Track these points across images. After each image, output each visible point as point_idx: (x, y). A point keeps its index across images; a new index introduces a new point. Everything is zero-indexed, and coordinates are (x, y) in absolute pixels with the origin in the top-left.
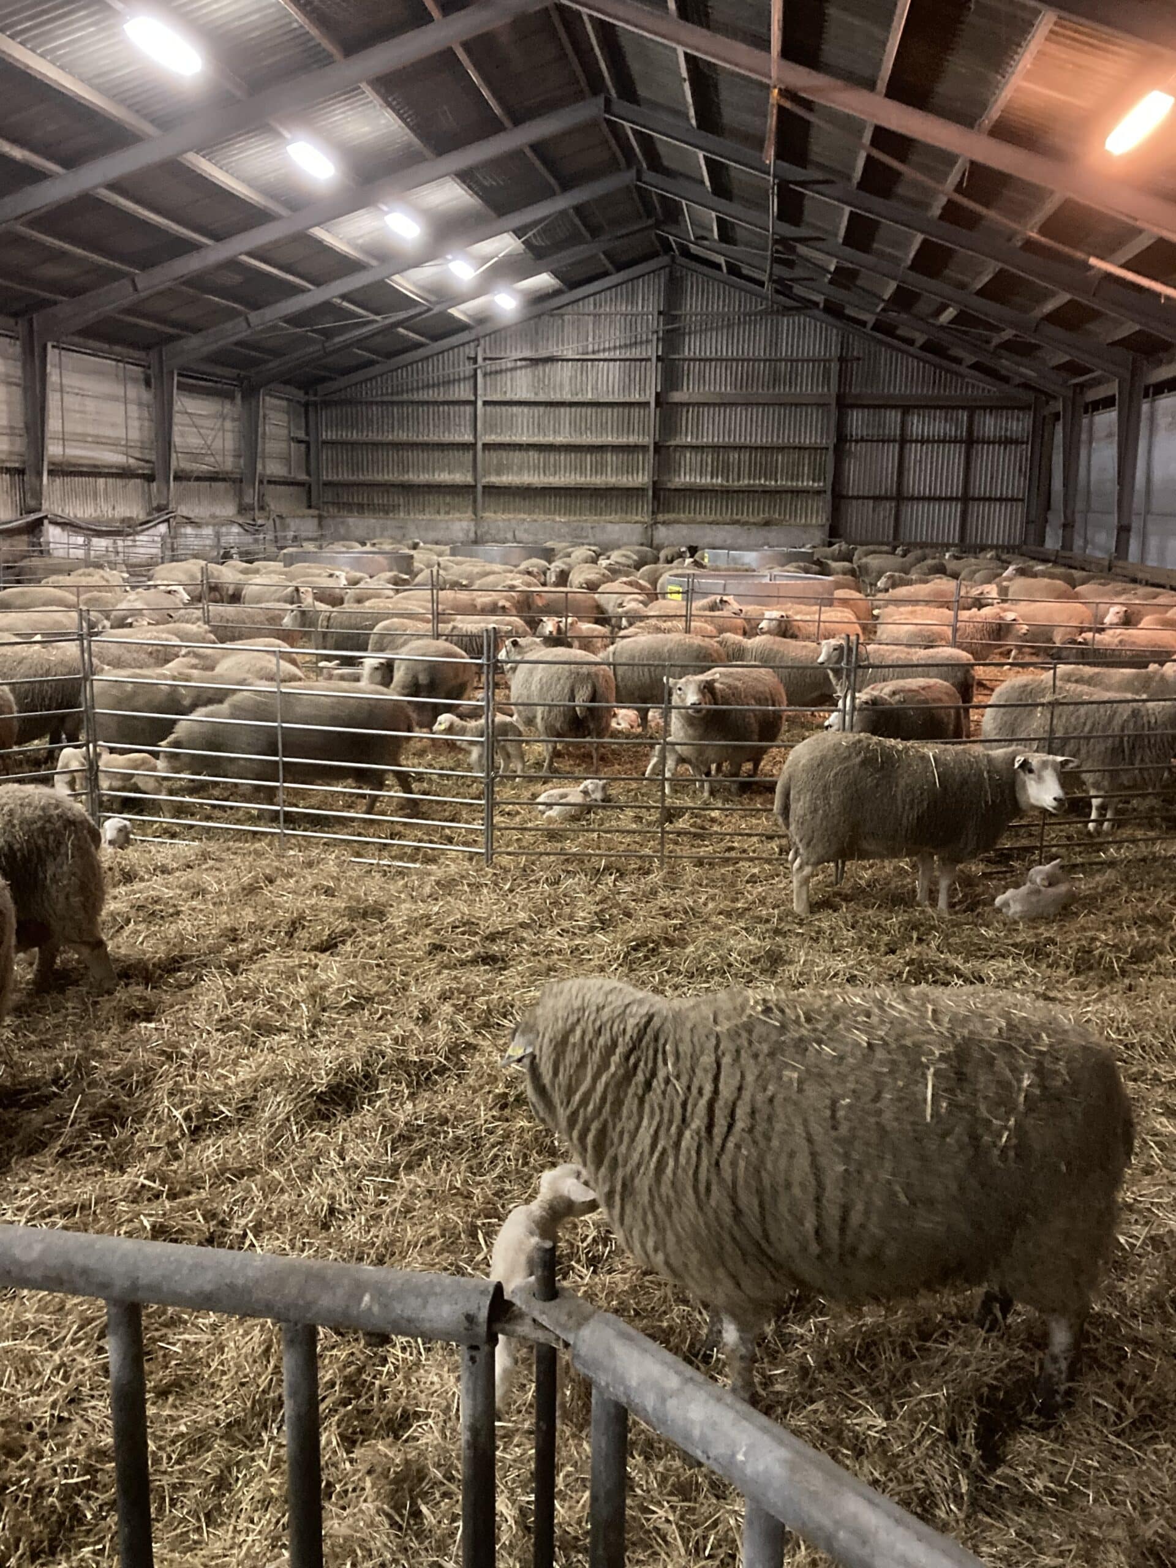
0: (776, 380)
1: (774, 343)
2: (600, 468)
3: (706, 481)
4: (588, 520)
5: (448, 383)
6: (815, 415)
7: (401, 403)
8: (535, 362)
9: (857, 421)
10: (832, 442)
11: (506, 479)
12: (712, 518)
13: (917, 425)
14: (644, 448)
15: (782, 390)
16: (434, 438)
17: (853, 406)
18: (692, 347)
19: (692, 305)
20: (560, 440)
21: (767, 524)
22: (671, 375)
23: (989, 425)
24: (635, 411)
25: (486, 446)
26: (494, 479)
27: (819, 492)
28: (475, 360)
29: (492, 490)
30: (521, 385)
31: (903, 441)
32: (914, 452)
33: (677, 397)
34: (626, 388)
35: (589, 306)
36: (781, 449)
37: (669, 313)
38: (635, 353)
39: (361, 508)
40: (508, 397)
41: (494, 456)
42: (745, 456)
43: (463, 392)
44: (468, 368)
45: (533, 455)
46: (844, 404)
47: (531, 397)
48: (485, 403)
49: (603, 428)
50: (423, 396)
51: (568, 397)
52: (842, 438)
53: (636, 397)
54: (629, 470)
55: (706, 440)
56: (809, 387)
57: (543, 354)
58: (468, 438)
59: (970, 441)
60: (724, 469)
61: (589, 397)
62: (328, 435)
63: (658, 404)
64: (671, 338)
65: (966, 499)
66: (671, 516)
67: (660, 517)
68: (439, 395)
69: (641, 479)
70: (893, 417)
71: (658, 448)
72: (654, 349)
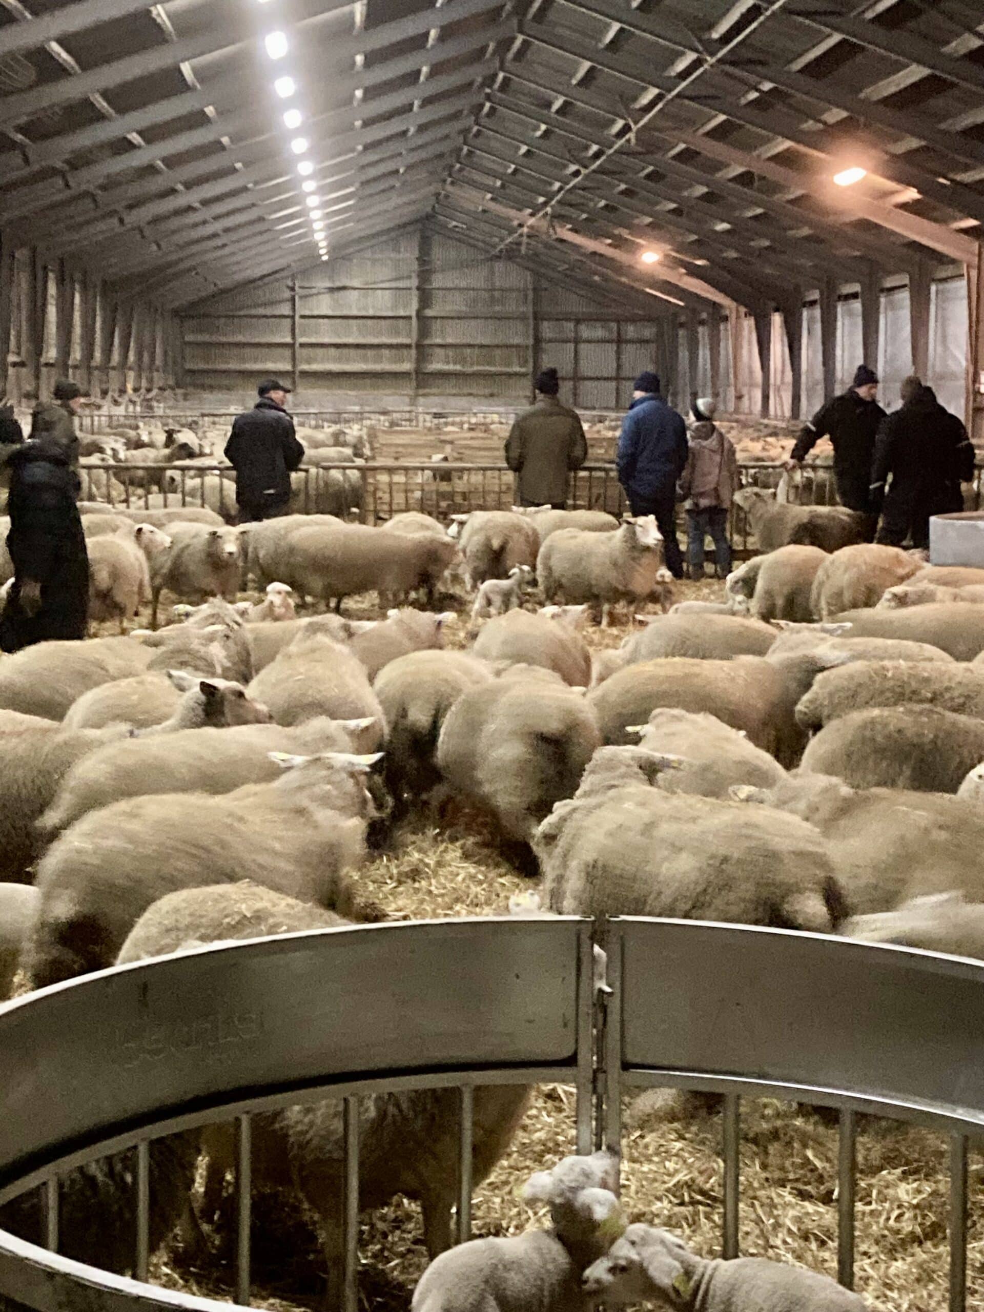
0: (493, 301)
1: (491, 280)
2: (377, 360)
3: (451, 367)
5: (272, 303)
6: (520, 326)
7: (240, 316)
8: (332, 290)
9: (548, 330)
10: (531, 341)
11: (315, 367)
12: (454, 392)
13: (586, 332)
14: (408, 346)
15: (497, 308)
16: (263, 339)
17: (543, 319)
18: (438, 281)
19: (438, 254)
21: (492, 395)
22: (425, 298)
23: (631, 331)
24: (401, 322)
25: (302, 345)
26: (305, 367)
27: (524, 375)
28: (292, 289)
29: (304, 374)
30: (324, 305)
31: (577, 341)
32: (584, 348)
33: (429, 313)
34: (395, 307)
35: (368, 254)
36: (497, 346)
37: (424, 258)
38: (400, 284)
39: (211, 388)
40: (316, 313)
41: (305, 351)
42: (476, 351)
43: (285, 310)
44: (287, 294)
45: (333, 351)
46: (538, 317)
47: (330, 313)
48: (303, 317)
49: (379, 334)
50: (260, 311)
51: (355, 313)
52: (538, 340)
53: (402, 313)
54: (400, 360)
55: (450, 340)
56: (514, 309)
57: (338, 284)
58: (288, 340)
59: (620, 341)
60: (463, 361)
61: (371, 313)
62: (189, 338)
63: (418, 317)
64: (425, 275)
65: (618, 378)
66: (427, 391)
67: (421, 392)
68: (268, 311)
69: (407, 366)
70: (571, 325)
71: (418, 346)
72: (414, 282)
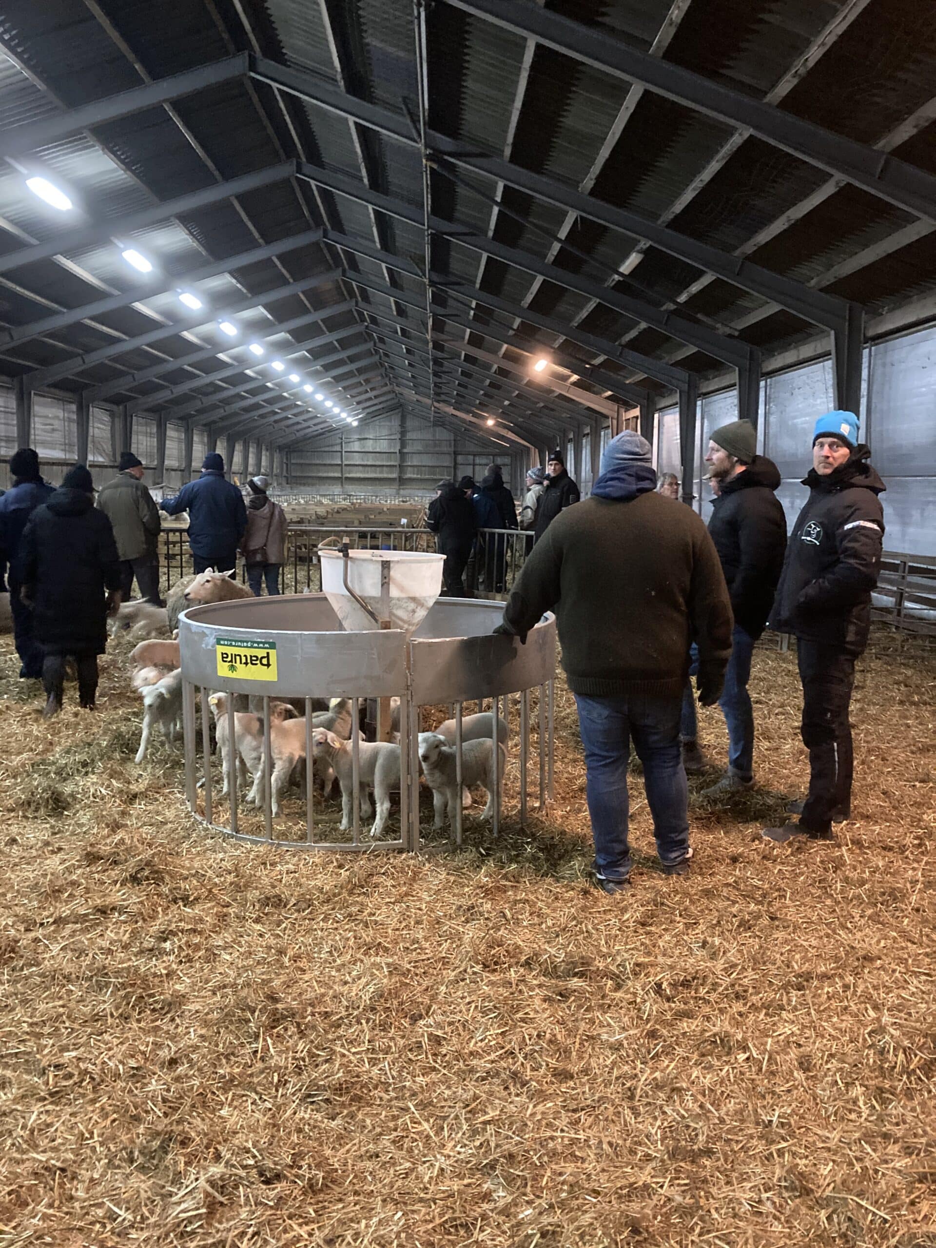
0: (435, 446)
1: (434, 435)
2: (381, 472)
3: (415, 476)
4: (378, 488)
5: (332, 446)
6: (447, 457)
7: (316, 451)
8: (360, 439)
9: (460, 459)
10: (452, 465)
11: (352, 475)
12: (417, 487)
13: (478, 460)
14: (395, 466)
15: (437, 449)
16: (328, 462)
17: (459, 454)
18: (409, 436)
19: (409, 423)
20: (369, 463)
22: (403, 444)
24: (392, 455)
25: (346, 465)
26: (348, 475)
28: (342, 439)
29: (347, 478)
30: (356, 446)
31: (474, 465)
32: (477, 467)
33: (405, 451)
34: (390, 447)
36: (438, 467)
37: (402, 425)
38: (392, 437)
39: (304, 484)
40: (352, 450)
41: (348, 468)
42: (427, 469)
43: (338, 448)
44: (339, 441)
45: (361, 468)
46: (456, 454)
47: (360, 450)
48: (345, 452)
49: (382, 460)
50: (327, 449)
51: (371, 450)
52: (456, 464)
53: (392, 450)
54: (391, 473)
55: (415, 463)
56: (445, 449)
57: (365, 437)
58: (339, 462)
60: (420, 473)
61: (378, 450)
62: (293, 461)
63: (400, 452)
64: (403, 433)
66: (404, 487)
67: (401, 487)
68: (330, 449)
69: (394, 475)
70: (471, 458)
71: (400, 466)
72: (398, 436)
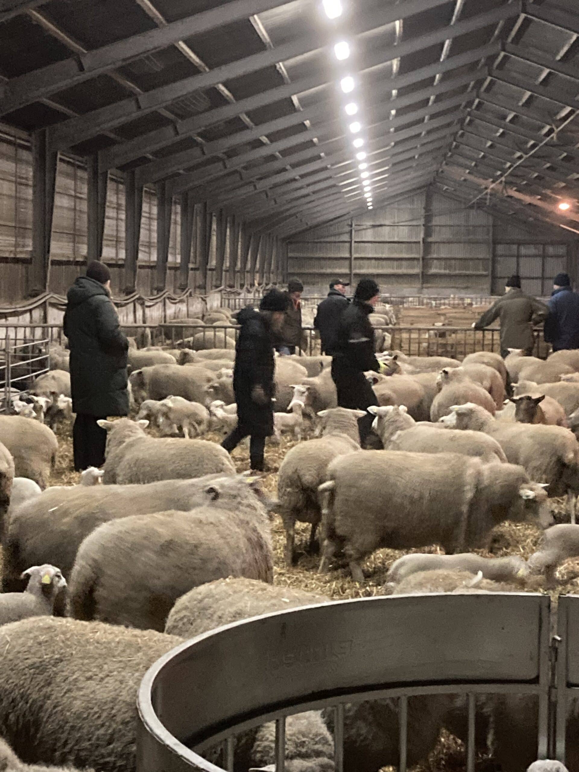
0: (469, 233)
1: (467, 220)
2: (400, 267)
3: (442, 271)
4: (396, 287)
5: (340, 234)
6: (484, 247)
7: (320, 242)
8: (374, 226)
9: (501, 249)
10: (491, 257)
11: (363, 271)
12: (444, 286)
13: (523, 251)
14: (417, 259)
15: (471, 237)
16: (333, 255)
17: (500, 243)
18: (436, 221)
19: (436, 206)
20: (385, 256)
21: (467, 288)
22: (428, 233)
23: (551, 250)
24: (414, 245)
25: (356, 259)
26: (357, 271)
27: (486, 276)
28: (351, 226)
29: (356, 275)
30: (369, 235)
31: (518, 256)
32: (522, 261)
33: (430, 240)
34: (412, 236)
35: (396, 206)
36: (471, 259)
37: (428, 208)
38: (414, 223)
40: (364, 240)
41: (358, 262)
42: (457, 262)
43: (346, 238)
44: (348, 229)
46: (495, 242)
47: (373, 240)
48: (355, 242)
50: (331, 239)
51: (387, 239)
52: (494, 256)
53: (414, 240)
54: (413, 267)
55: (443, 256)
56: (481, 237)
57: (378, 223)
58: (347, 255)
59: (544, 256)
60: (449, 267)
61: (396, 239)
62: (290, 255)
63: (424, 242)
64: (428, 218)
65: (543, 278)
66: (429, 285)
67: (424, 285)
68: (337, 239)
69: (417, 270)
70: (515, 247)
71: (423, 259)
72: (422, 222)
